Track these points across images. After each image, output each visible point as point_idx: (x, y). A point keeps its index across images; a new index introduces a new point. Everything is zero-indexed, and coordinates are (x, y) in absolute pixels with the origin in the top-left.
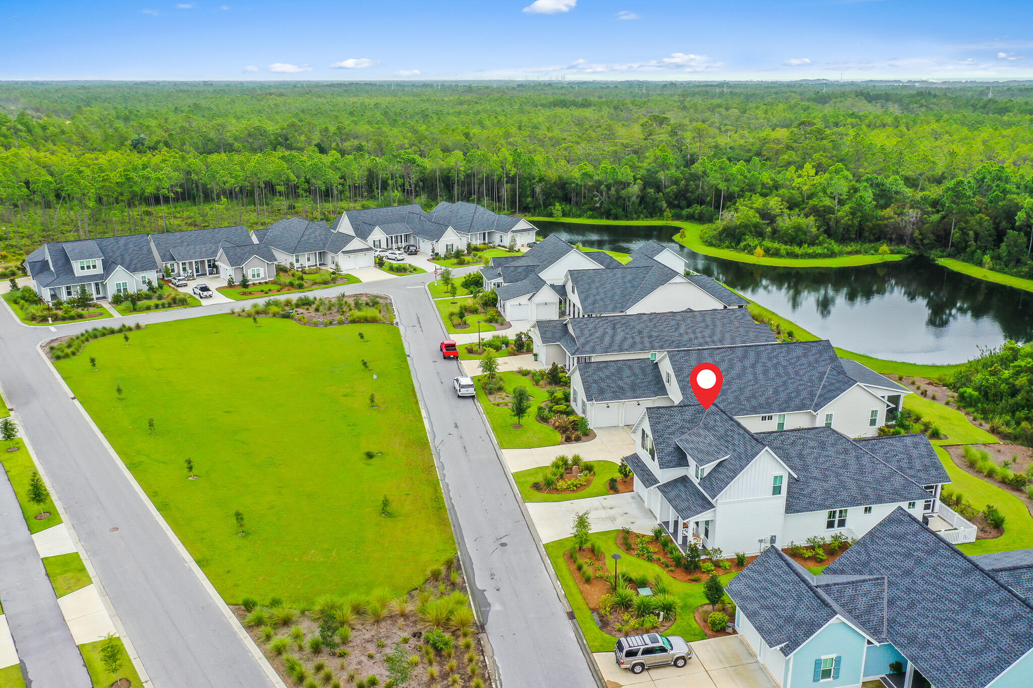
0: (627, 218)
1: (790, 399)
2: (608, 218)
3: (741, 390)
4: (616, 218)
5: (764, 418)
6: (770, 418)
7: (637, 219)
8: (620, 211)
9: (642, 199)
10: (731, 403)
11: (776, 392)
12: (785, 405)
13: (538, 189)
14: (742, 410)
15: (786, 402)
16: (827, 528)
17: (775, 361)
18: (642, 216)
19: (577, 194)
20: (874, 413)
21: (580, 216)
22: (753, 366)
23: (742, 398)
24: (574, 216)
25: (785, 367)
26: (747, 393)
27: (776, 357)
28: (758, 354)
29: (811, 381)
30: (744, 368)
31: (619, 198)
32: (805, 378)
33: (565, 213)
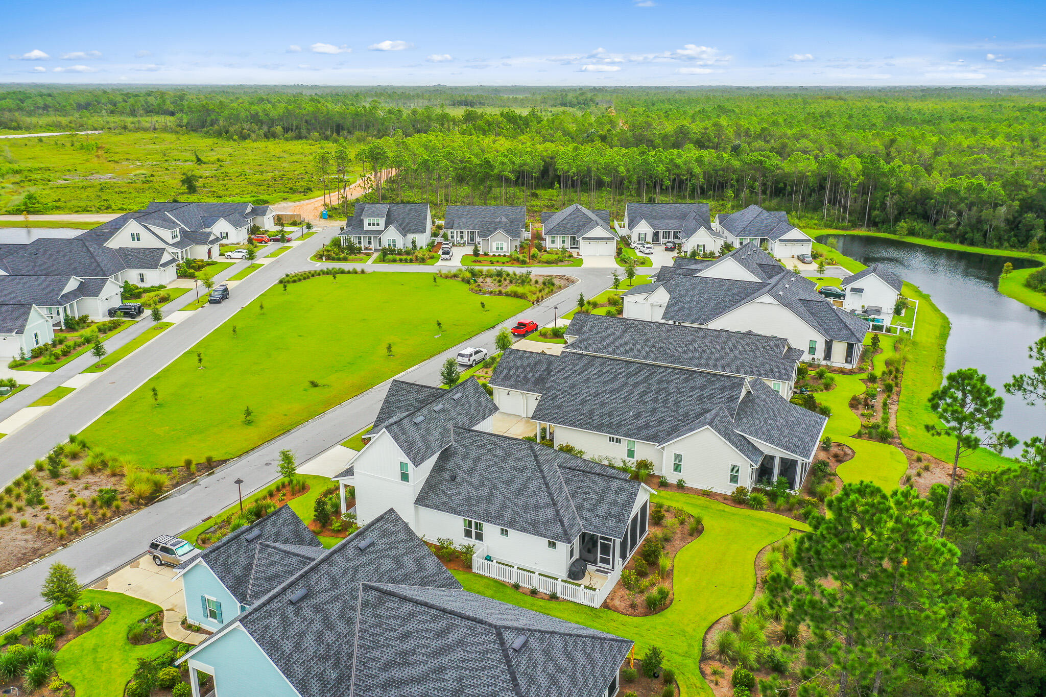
0: (985, 244)
1: (647, 426)
2: (962, 243)
3: (603, 404)
4: (972, 243)
5: (611, 439)
6: (619, 441)
7: (997, 247)
8: (978, 236)
9: (1014, 224)
10: (581, 414)
11: (638, 416)
12: (635, 431)
13: (888, 201)
14: (588, 423)
15: (640, 429)
16: (465, 536)
17: (665, 385)
18: (1006, 244)
19: (937, 213)
20: (735, 468)
21: (930, 237)
22: (636, 385)
23: (597, 412)
24: (924, 236)
25: (669, 394)
26: (606, 409)
27: (668, 382)
28: (652, 374)
29: (686, 415)
30: (626, 384)
31: (979, 221)
32: (681, 411)
33: (912, 233)
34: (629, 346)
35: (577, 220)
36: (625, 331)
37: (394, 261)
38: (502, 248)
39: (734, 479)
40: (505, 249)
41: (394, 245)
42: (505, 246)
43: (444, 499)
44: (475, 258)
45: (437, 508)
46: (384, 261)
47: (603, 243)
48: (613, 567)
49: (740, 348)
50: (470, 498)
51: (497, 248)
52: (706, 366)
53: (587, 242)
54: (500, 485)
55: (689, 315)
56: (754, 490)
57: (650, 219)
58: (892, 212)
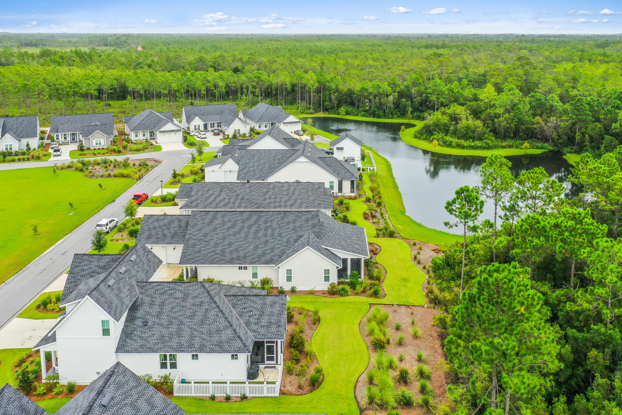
0: (385, 117)
1: (264, 254)
2: (374, 117)
3: (230, 244)
4: (379, 117)
5: (240, 268)
6: (246, 268)
7: (391, 118)
8: (381, 113)
9: (397, 105)
10: (216, 254)
11: (256, 248)
12: (257, 259)
13: (333, 97)
14: (222, 260)
15: (259, 257)
16: (161, 368)
17: (269, 224)
18: (395, 116)
19: (358, 101)
20: (327, 272)
21: (357, 115)
22: (250, 227)
23: (227, 251)
24: (354, 115)
25: (274, 229)
26: (233, 247)
27: (271, 221)
28: (259, 218)
29: (288, 242)
30: (243, 227)
31: (381, 104)
32: (284, 240)
33: (347, 113)
34: (226, 201)
35: (152, 120)
36: (221, 191)
37: (14, 161)
38: (100, 144)
39: (327, 279)
40: (102, 144)
41: (11, 149)
42: (102, 141)
43: (141, 342)
44: (81, 152)
45: (137, 351)
46: (4, 161)
47: (173, 134)
48: (277, 362)
49: (297, 192)
50: (163, 336)
51: (97, 144)
52: (280, 206)
53: (162, 134)
54: (185, 320)
55: (254, 175)
56: (339, 283)
57: (202, 116)
58: (335, 103)
